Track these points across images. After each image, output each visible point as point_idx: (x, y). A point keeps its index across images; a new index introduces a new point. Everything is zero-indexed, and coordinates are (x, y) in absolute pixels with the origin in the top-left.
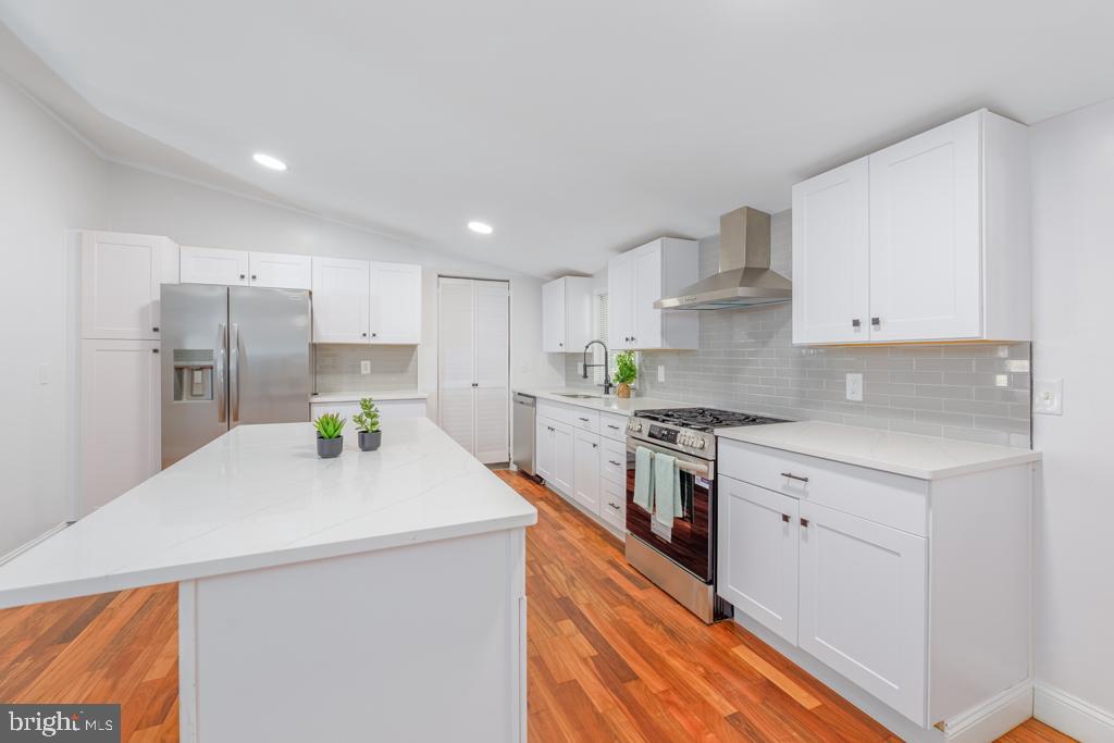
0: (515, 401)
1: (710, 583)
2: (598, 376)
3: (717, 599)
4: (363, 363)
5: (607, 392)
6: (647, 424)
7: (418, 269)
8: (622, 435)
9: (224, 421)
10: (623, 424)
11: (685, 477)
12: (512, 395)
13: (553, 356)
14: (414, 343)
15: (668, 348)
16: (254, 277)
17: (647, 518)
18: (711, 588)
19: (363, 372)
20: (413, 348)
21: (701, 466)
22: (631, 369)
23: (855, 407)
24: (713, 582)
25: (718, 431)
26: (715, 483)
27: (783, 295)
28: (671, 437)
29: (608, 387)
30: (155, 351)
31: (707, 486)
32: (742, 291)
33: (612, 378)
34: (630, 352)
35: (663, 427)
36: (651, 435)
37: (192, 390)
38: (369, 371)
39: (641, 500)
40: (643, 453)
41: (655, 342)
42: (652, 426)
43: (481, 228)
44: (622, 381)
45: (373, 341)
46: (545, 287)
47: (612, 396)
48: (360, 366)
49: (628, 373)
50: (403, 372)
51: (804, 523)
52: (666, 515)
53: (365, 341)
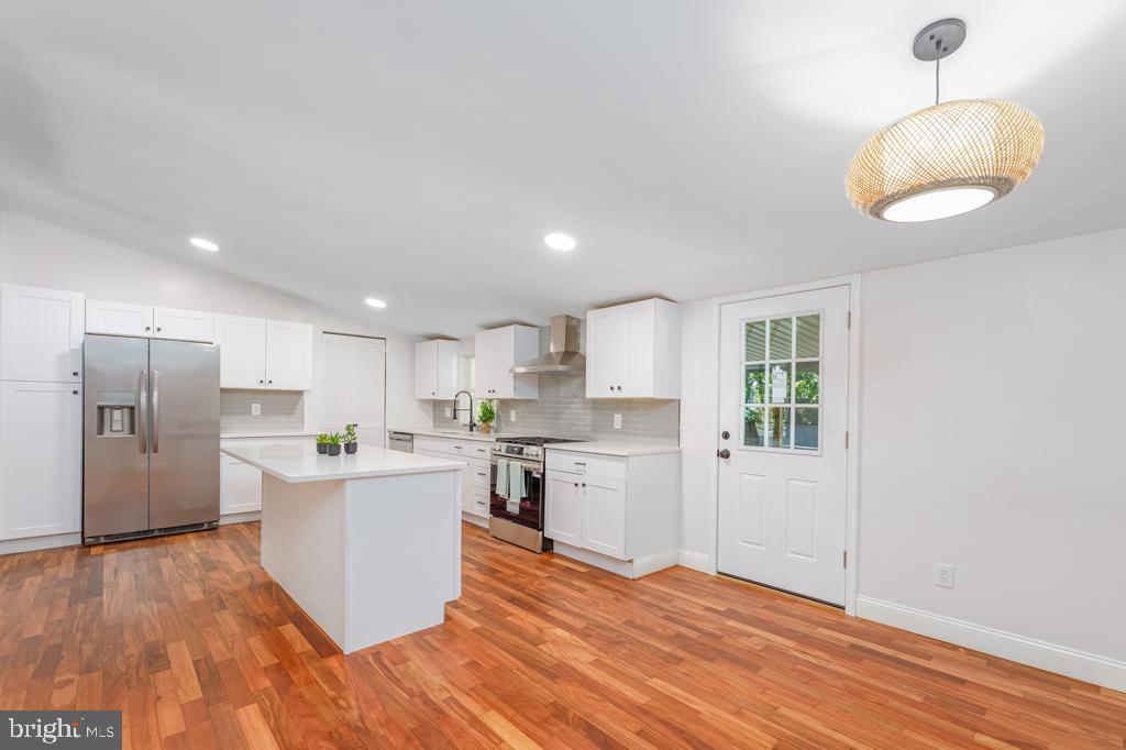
0: (391, 438)
1: (539, 530)
2: (464, 418)
3: (544, 539)
4: (253, 405)
5: (471, 430)
6: (504, 446)
7: (310, 327)
8: (488, 454)
9: (145, 452)
10: (488, 448)
11: (528, 473)
12: (387, 434)
13: (423, 402)
14: (301, 389)
15: (518, 398)
16: (159, 329)
17: (504, 502)
18: (541, 533)
19: (254, 413)
20: (300, 393)
21: (536, 465)
22: (491, 412)
23: (617, 432)
24: (542, 529)
25: (545, 445)
26: (543, 475)
27: (581, 371)
28: (520, 451)
29: (472, 426)
30: (75, 392)
31: (539, 476)
32: (561, 368)
33: (476, 419)
34: (491, 401)
35: (516, 446)
36: (507, 452)
37: (111, 427)
38: (259, 413)
39: (501, 491)
40: (502, 463)
41: (509, 394)
42: (508, 447)
43: (376, 303)
44: (484, 421)
45: (269, 387)
46: (419, 346)
47: (475, 432)
48: (250, 409)
49: (488, 415)
50: (291, 413)
51: (584, 485)
52: (515, 496)
53: (262, 387)
